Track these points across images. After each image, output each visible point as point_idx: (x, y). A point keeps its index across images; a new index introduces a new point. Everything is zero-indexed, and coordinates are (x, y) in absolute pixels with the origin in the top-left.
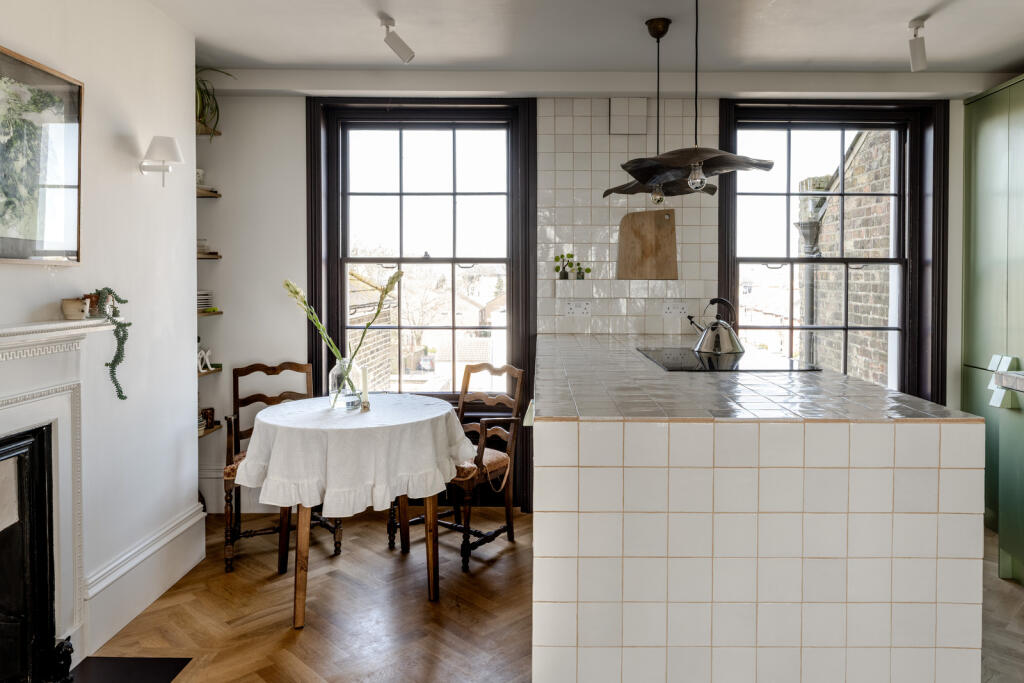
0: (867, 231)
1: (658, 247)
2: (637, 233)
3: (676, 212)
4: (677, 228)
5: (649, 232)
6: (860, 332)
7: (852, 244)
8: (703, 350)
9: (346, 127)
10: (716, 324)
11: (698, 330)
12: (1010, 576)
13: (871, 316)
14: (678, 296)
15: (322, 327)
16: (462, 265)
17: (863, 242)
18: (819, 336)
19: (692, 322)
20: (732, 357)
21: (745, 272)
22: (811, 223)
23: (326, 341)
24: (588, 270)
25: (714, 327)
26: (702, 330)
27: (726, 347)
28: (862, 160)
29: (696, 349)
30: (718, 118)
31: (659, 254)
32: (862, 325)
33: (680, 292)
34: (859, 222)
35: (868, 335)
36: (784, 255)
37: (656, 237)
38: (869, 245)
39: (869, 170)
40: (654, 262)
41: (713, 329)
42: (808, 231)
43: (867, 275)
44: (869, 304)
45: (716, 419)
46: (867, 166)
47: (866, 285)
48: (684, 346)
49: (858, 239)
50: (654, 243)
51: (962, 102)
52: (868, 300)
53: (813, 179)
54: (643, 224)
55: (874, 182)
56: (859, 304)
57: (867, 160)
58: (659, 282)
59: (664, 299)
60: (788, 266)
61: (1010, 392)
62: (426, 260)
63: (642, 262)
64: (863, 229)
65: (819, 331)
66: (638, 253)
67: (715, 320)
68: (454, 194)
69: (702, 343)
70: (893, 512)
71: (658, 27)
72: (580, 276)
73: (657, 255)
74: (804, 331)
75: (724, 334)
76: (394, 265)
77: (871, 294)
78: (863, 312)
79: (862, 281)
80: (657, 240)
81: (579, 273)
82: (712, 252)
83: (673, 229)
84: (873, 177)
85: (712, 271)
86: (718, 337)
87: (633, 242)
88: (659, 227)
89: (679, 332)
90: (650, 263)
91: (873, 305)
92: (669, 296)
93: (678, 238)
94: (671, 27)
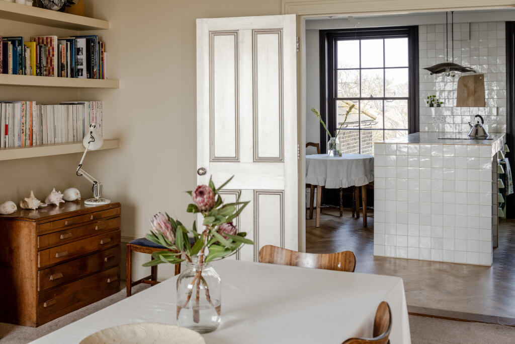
1: (475, 92)
2: (466, 86)
3: (485, 76)
4: (485, 83)
5: (471, 85)
9: (336, 40)
10: (477, 125)
15: (326, 127)
16: (388, 101)
19: (470, 124)
23: (328, 132)
24: (442, 103)
27: (480, 134)
30: (505, 31)
33: (485, 113)
37: (475, 87)
40: (473, 99)
41: (476, 127)
50: (473, 89)
54: (468, 81)
58: (475, 108)
62: (372, 98)
63: (467, 99)
66: (466, 95)
67: (477, 123)
68: (384, 68)
72: (439, 105)
73: (475, 95)
75: (480, 129)
76: (358, 101)
80: (475, 89)
81: (438, 104)
82: (503, 94)
83: (483, 83)
87: (463, 90)
88: (476, 82)
90: (471, 99)
93: (486, 87)
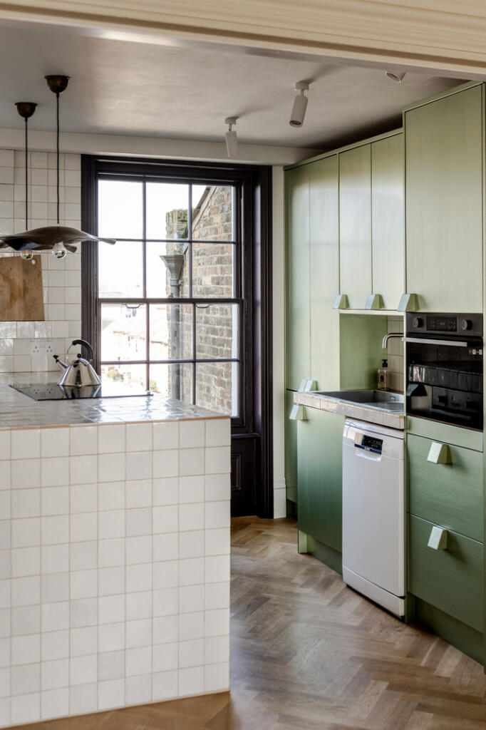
0: (222, 269)
1: (26, 290)
2: (6, 277)
3: (42, 258)
4: (43, 272)
5: (17, 276)
6: (217, 363)
7: (210, 279)
8: (67, 384)
10: (78, 362)
11: (63, 368)
12: (306, 551)
13: (225, 348)
14: (45, 336)
17: (218, 278)
18: (185, 369)
19: (57, 361)
20: (91, 389)
21: (106, 312)
22: (176, 256)
25: (76, 364)
26: (66, 367)
27: (85, 380)
28: (216, 201)
29: (61, 384)
30: (80, 172)
31: (27, 297)
32: (218, 358)
33: (47, 334)
34: (215, 259)
35: (223, 366)
36: (141, 296)
37: (24, 281)
38: (224, 282)
39: (222, 211)
40: (22, 304)
41: (75, 366)
42: (173, 265)
43: (222, 309)
44: (223, 337)
45: (71, 425)
46: (221, 208)
47: (221, 319)
48: (51, 382)
49: (215, 275)
50: (21, 286)
51: (282, 168)
52: (222, 335)
53: (179, 211)
54: (11, 269)
55: (226, 223)
56: (216, 337)
57: (220, 202)
58: (27, 323)
59: (32, 339)
60: (145, 306)
61: (302, 407)
63: (10, 305)
64: (218, 266)
65: (185, 364)
66: (7, 297)
67: (77, 359)
69: (66, 378)
70: (179, 476)
71: (26, 109)
73: (24, 297)
74: (171, 364)
75: (84, 370)
77: (225, 327)
78: (219, 345)
79: (218, 315)
80: (25, 284)
82: (76, 294)
83: (40, 274)
84: (225, 219)
85: (76, 312)
86: (79, 372)
87: (2, 285)
88: (26, 272)
89: (46, 370)
90: (18, 306)
91: (226, 338)
92: (37, 336)
93: (44, 281)
94: (37, 108)
